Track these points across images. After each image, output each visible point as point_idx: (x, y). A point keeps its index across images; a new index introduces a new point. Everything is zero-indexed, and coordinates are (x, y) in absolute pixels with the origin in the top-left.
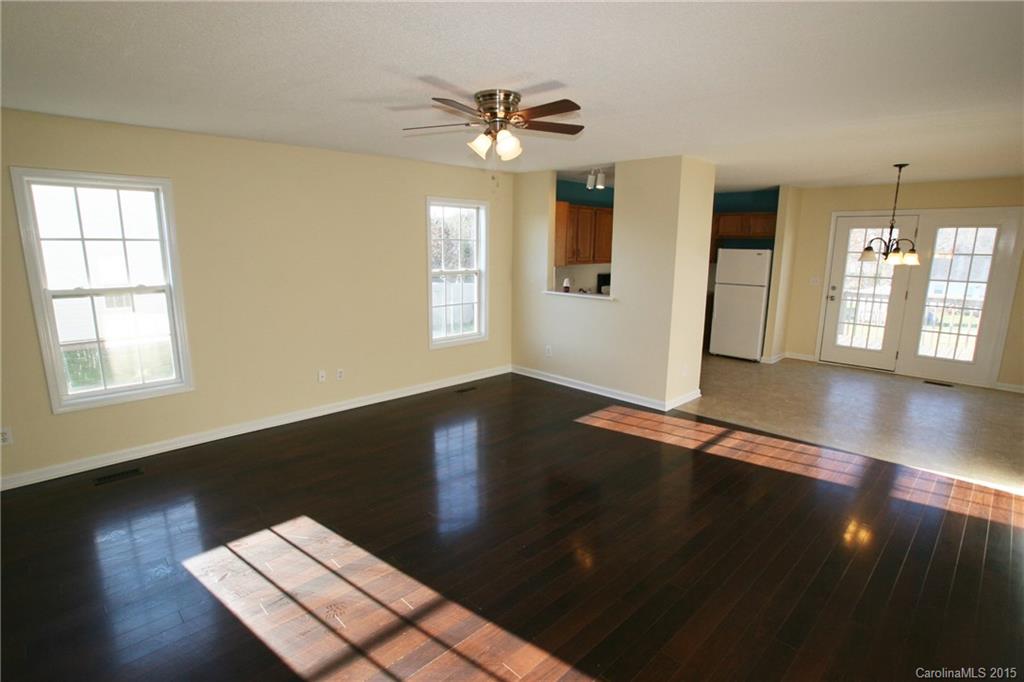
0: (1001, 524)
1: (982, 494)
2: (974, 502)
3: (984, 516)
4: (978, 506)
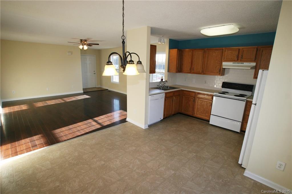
0: (13, 142)
1: (21, 150)
2: (23, 144)
3: (18, 142)
4: (21, 144)
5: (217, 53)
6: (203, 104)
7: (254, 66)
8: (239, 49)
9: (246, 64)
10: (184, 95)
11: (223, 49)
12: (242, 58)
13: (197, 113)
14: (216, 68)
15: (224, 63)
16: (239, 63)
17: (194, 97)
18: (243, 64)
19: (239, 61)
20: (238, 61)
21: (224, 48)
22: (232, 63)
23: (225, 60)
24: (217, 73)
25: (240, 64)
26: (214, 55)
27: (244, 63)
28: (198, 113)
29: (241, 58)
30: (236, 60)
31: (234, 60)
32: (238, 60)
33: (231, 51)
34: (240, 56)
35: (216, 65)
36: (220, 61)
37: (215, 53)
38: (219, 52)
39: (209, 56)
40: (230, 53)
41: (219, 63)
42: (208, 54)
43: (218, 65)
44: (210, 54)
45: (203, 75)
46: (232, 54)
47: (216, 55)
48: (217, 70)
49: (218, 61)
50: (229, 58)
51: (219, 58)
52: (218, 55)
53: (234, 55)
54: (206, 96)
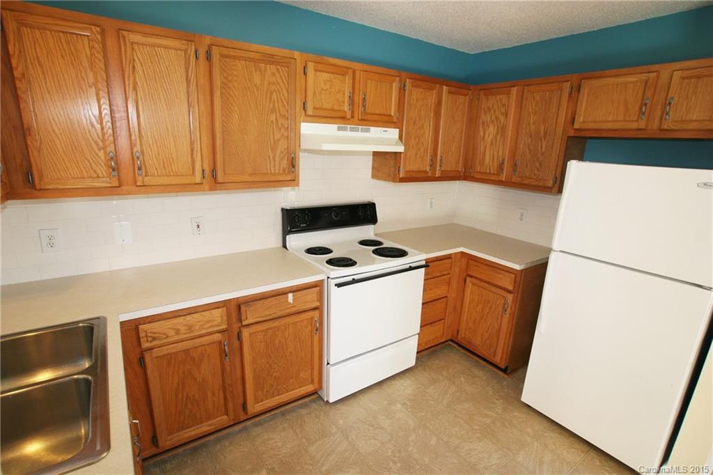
5: (273, 74)
8: (354, 72)
9: (375, 133)
11: (295, 59)
14: (273, 150)
15: (305, 129)
18: (368, 131)
19: (356, 120)
20: (353, 120)
22: (336, 126)
24: (284, 174)
25: (360, 134)
26: (257, 80)
27: (372, 129)
29: (363, 110)
30: (349, 117)
32: (352, 115)
33: (326, 76)
35: (274, 138)
36: (287, 116)
37: (260, 71)
38: (280, 70)
39: (231, 85)
40: (323, 81)
41: (286, 126)
42: (225, 75)
43: (283, 135)
44: (236, 73)
45: (215, 190)
46: (331, 88)
47: (266, 83)
48: (282, 159)
49: (280, 114)
50: (324, 107)
51: (285, 103)
52: (278, 83)
53: (339, 92)
54: (293, 296)
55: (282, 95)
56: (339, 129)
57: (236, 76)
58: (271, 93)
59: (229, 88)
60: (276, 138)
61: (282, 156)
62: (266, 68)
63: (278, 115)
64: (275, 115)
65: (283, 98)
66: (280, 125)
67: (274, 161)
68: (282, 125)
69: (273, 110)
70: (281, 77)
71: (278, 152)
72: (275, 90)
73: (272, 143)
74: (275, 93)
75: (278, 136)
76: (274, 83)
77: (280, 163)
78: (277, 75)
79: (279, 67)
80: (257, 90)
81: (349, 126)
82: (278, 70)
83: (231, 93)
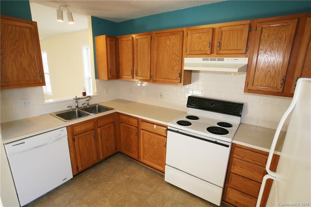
5: (174, 39)
6: (151, 141)
7: (245, 66)
8: (214, 30)
9: (228, 61)
10: (122, 122)
11: (183, 31)
12: (220, 49)
13: (143, 157)
14: (173, 70)
15: (187, 60)
16: (215, 60)
17: (136, 127)
18: (223, 60)
19: (215, 54)
20: (212, 55)
21: (185, 29)
22: (202, 59)
23: (188, 53)
24: (176, 79)
25: (216, 62)
26: (168, 43)
27: (225, 59)
28: (145, 156)
29: (218, 48)
30: (209, 53)
31: (204, 53)
32: (212, 52)
33: (197, 35)
34: (216, 43)
35: (173, 64)
36: (179, 55)
37: (169, 39)
38: (177, 37)
39: (159, 46)
40: (196, 38)
41: (178, 60)
42: (158, 43)
43: (176, 64)
44: (161, 42)
45: (154, 83)
46: (200, 40)
47: (171, 43)
48: (176, 73)
49: (176, 55)
50: (196, 50)
51: (178, 50)
52: (176, 43)
53: (204, 41)
54: (156, 126)
55: (177, 47)
56: (203, 60)
57: (161, 43)
58: (173, 47)
59: (159, 47)
60: (174, 65)
61: (176, 72)
62: (171, 37)
63: (175, 56)
64: (174, 55)
65: (177, 48)
66: (176, 59)
67: (173, 74)
68: (177, 59)
69: (173, 54)
70: (177, 40)
71: (174, 71)
72: (174, 46)
73: (172, 66)
74: (174, 47)
75: (174, 64)
76: (174, 43)
77: (175, 75)
78: (176, 39)
79: (176, 36)
80: (168, 46)
81: (209, 58)
82: (176, 37)
83: (160, 49)
